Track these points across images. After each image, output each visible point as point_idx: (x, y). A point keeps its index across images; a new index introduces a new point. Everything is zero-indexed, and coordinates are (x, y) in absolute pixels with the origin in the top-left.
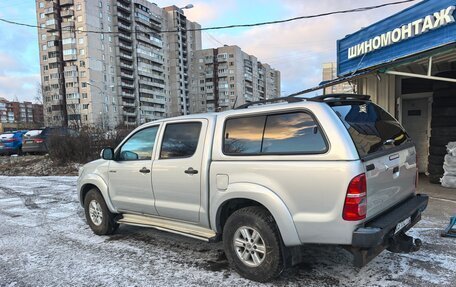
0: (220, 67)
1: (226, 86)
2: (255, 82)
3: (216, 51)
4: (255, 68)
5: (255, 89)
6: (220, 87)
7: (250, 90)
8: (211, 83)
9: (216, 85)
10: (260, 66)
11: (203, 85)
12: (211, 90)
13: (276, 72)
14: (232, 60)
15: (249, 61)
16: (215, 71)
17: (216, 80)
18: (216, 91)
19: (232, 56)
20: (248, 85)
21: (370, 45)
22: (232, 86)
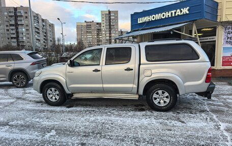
0: (19, 19)
1: (24, 30)
2: (41, 29)
3: (15, 9)
4: (40, 21)
5: (41, 32)
6: (20, 30)
7: (38, 33)
8: (14, 27)
9: (17, 29)
10: (43, 20)
11: (7, 28)
12: (14, 32)
13: (52, 24)
14: (26, 15)
15: (37, 17)
16: (16, 20)
17: (16, 25)
18: (17, 32)
19: (26, 13)
20: (37, 30)
21: (150, 18)
22: (27, 30)
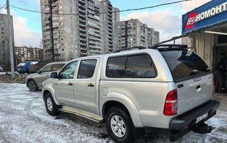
0: (128, 30)
1: (132, 39)
2: (146, 37)
3: (126, 22)
4: (146, 30)
5: (146, 41)
6: (128, 40)
7: (144, 41)
8: (124, 38)
9: (126, 39)
10: (149, 29)
11: (120, 39)
12: (124, 42)
13: (157, 32)
14: (134, 26)
15: (144, 27)
16: (126, 32)
17: (126, 36)
18: (126, 42)
19: (134, 24)
20: (143, 39)
21: (199, 17)
22: (134, 39)
